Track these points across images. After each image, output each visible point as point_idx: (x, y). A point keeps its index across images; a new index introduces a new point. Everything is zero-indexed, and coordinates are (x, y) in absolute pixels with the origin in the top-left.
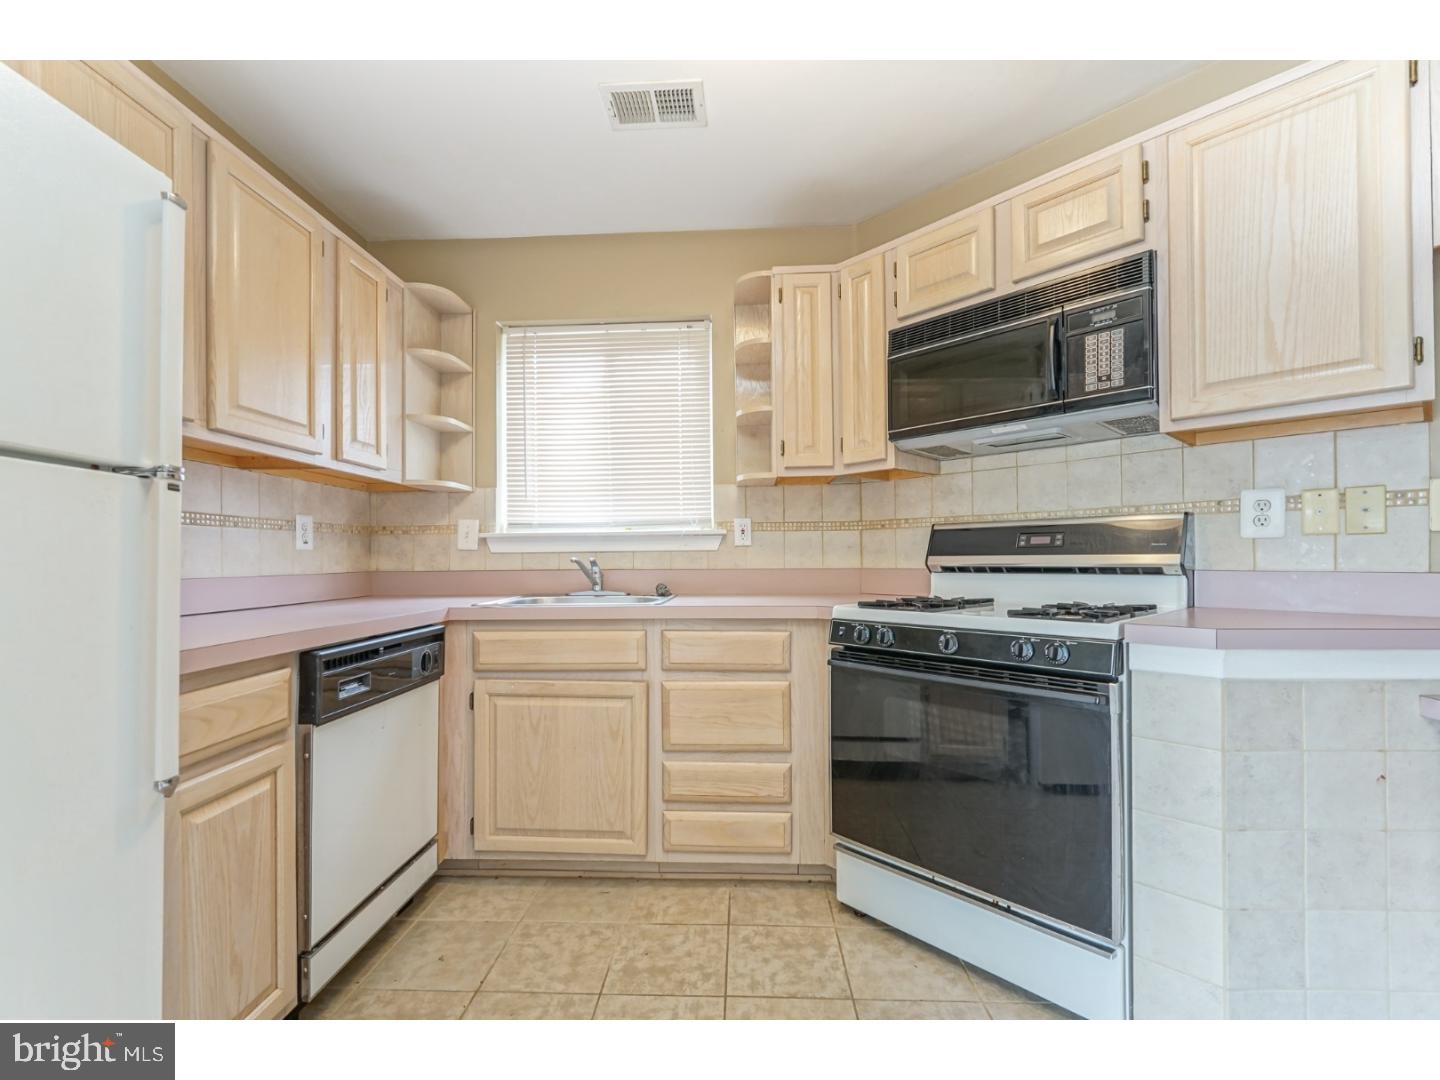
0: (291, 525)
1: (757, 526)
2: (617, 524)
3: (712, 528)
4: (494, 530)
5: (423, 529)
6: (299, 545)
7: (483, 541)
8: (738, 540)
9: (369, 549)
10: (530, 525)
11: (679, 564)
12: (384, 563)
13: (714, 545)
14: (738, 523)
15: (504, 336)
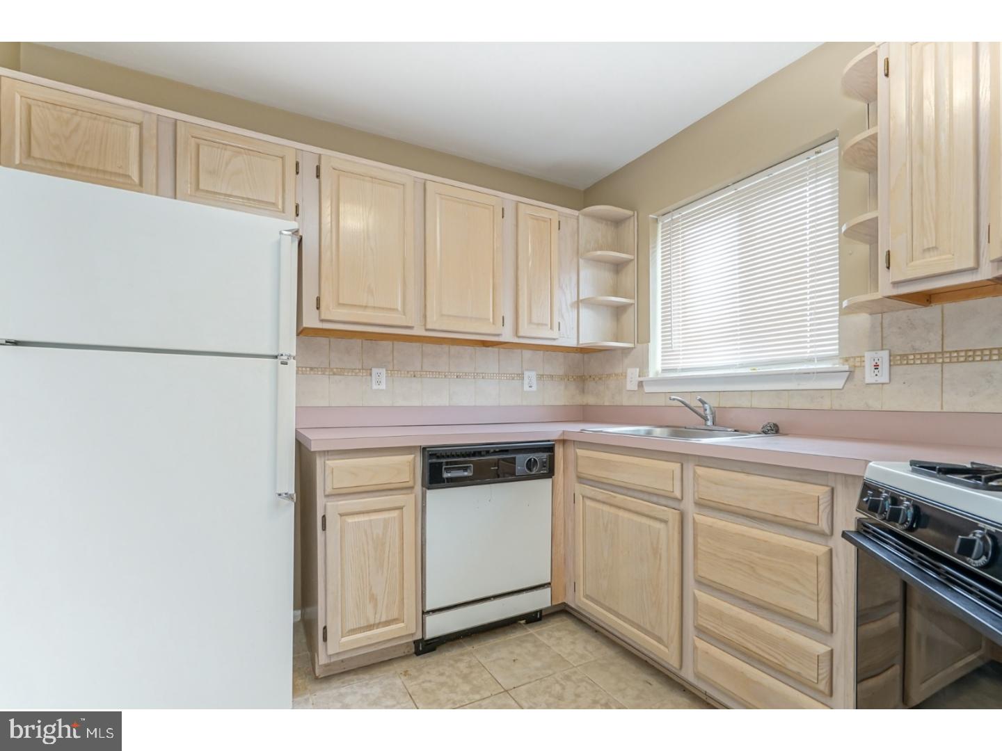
0: (521, 376)
1: (898, 359)
2: (742, 366)
3: (838, 366)
4: (648, 376)
5: (609, 376)
6: (526, 388)
7: (641, 384)
8: (870, 377)
9: (583, 391)
10: (674, 370)
11: (798, 403)
12: (590, 400)
13: (838, 383)
14: (869, 357)
15: (660, 224)
